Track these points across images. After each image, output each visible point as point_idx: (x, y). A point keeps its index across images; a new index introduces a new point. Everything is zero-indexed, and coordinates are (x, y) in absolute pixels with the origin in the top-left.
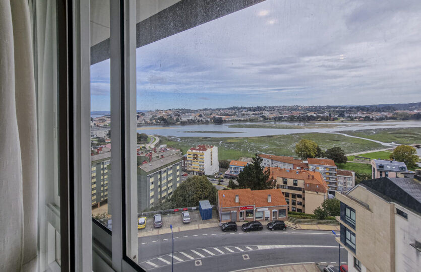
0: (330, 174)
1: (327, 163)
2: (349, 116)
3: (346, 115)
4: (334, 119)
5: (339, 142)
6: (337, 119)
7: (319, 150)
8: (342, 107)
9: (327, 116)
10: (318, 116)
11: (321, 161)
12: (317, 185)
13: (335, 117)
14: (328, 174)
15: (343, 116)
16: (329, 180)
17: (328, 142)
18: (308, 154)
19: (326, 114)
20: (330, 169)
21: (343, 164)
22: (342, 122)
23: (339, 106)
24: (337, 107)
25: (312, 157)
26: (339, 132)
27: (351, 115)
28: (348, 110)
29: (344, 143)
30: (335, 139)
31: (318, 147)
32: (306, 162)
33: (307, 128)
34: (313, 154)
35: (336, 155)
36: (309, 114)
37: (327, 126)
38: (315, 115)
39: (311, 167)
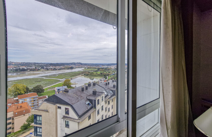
0: (34, 101)
1: (32, 95)
2: (46, 68)
3: (45, 67)
4: (38, 70)
5: (41, 82)
6: (40, 70)
7: (27, 89)
8: (42, 64)
9: (34, 69)
10: (27, 68)
11: (29, 95)
12: (24, 110)
13: (39, 69)
14: (33, 101)
15: (43, 68)
16: (34, 104)
17: (33, 83)
18: (19, 93)
19: (34, 67)
20: (34, 98)
21: (42, 93)
22: (43, 71)
23: (41, 63)
24: (40, 64)
25: (22, 94)
26: (41, 77)
27: (47, 68)
28: (46, 65)
29: (43, 82)
30: (39, 81)
31: (27, 87)
32: (17, 98)
33: (19, 76)
34: (22, 92)
35: (38, 89)
36: (21, 68)
37: (34, 74)
38: (26, 68)
39: (20, 101)
